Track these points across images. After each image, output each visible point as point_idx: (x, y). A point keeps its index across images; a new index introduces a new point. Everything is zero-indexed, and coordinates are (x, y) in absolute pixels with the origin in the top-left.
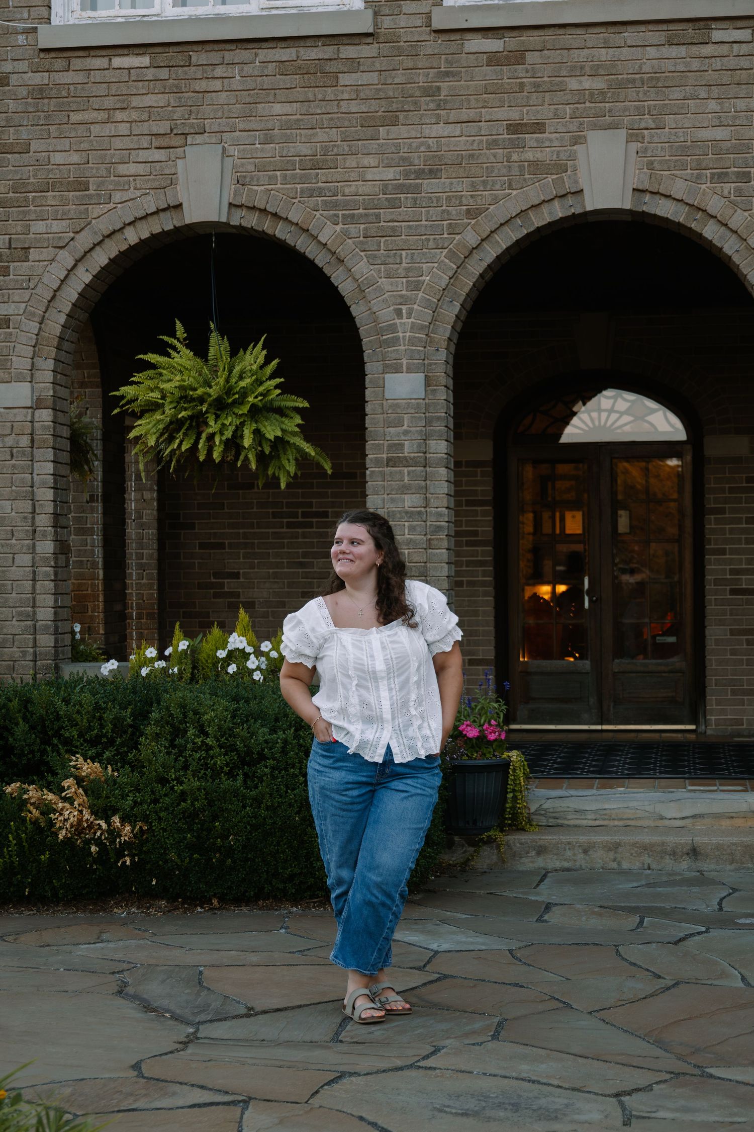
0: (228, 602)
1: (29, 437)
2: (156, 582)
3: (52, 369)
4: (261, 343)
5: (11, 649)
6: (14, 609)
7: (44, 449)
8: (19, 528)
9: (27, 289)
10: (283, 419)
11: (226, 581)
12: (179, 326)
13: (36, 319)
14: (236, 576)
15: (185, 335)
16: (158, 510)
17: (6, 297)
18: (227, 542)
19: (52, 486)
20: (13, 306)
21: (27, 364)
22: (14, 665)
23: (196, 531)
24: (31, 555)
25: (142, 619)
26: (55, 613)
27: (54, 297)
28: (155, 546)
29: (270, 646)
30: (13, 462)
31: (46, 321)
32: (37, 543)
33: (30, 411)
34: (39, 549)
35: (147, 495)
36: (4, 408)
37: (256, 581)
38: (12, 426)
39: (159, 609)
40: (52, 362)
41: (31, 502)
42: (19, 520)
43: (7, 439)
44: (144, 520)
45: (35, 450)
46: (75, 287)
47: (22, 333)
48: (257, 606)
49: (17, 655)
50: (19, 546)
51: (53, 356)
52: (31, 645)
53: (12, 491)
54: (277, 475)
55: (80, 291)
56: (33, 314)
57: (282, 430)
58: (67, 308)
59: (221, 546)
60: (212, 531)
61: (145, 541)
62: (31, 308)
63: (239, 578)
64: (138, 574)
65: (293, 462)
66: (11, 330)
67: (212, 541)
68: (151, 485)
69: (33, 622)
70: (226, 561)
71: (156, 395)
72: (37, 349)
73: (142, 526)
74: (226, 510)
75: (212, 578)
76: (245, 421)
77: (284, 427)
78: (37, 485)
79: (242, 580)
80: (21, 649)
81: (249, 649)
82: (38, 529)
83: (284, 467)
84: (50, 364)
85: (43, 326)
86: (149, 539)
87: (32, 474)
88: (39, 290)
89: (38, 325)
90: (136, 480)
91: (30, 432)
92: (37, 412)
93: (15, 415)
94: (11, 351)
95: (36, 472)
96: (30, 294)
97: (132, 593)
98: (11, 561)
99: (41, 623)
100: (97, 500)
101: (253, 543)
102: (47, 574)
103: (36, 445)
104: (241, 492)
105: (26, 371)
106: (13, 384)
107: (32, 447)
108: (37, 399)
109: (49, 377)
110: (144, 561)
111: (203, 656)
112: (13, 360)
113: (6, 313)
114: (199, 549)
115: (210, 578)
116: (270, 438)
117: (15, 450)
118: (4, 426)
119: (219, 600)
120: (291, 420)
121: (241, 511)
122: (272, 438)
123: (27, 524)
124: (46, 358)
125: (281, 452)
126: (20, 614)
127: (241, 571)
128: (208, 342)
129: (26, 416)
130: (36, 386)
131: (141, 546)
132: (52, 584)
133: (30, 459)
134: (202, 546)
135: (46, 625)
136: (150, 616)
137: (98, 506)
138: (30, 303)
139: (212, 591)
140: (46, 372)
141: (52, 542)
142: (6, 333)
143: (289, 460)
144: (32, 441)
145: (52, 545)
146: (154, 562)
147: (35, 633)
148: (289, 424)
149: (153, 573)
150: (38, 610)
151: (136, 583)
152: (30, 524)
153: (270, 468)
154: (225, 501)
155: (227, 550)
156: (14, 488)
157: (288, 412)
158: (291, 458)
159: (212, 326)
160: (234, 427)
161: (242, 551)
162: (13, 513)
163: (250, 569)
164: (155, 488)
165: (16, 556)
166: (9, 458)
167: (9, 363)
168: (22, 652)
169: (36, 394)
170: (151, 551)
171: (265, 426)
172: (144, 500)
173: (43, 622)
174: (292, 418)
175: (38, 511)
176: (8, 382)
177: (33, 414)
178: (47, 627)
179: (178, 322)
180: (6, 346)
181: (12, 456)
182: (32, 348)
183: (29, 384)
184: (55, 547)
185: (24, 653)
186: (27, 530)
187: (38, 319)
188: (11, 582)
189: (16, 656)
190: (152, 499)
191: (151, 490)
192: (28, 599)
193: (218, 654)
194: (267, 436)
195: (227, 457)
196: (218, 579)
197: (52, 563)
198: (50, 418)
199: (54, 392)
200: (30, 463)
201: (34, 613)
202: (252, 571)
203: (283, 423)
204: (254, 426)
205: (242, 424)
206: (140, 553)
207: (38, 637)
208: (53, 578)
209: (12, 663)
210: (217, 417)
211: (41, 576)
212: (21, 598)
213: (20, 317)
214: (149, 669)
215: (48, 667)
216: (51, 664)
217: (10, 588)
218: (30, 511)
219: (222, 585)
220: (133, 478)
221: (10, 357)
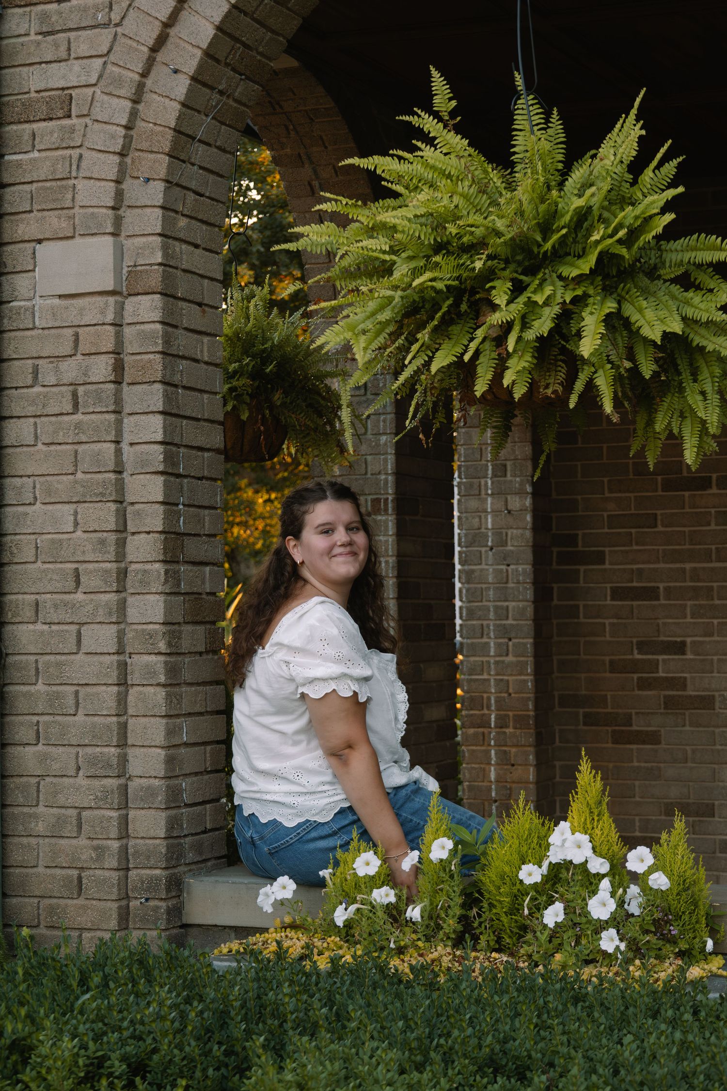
0: (665, 697)
1: (110, 359)
2: (531, 660)
3: (160, 202)
4: (634, 111)
5: (74, 842)
6: (80, 749)
7: (145, 386)
8: (91, 566)
9: (106, 25)
10: (690, 294)
11: (661, 657)
12: (438, 83)
13: (122, 92)
14: (679, 648)
15: (454, 103)
16: (535, 529)
17: (63, 48)
18: (661, 586)
19: (161, 468)
20: (76, 66)
21: (106, 194)
22: (80, 878)
23: (607, 566)
24: (114, 628)
25: (507, 727)
26: (170, 761)
27: (161, 41)
28: (530, 594)
29: (650, 860)
30: (79, 417)
31: (147, 97)
32: (130, 600)
33: (111, 300)
34: (133, 614)
35: (515, 503)
36: (60, 296)
37: (715, 658)
38: (77, 335)
39: (536, 708)
40: (160, 186)
41: (113, 507)
42: (89, 547)
43: (64, 365)
44: (510, 548)
45: (125, 388)
46: (208, 12)
47: (97, 126)
48: (717, 705)
49: (87, 855)
50: (90, 608)
51: (163, 173)
52: (114, 833)
53: (76, 482)
54: (676, 431)
55: (217, 19)
56: (118, 81)
57: (684, 319)
58: (191, 65)
59: (651, 594)
60: (635, 567)
61: (511, 585)
62: (116, 69)
63: (683, 653)
64: (497, 646)
65: (714, 399)
66: (74, 121)
67: (635, 584)
68: (522, 483)
69: (122, 781)
70: (660, 622)
71: (378, 244)
72: (128, 160)
73: (505, 559)
74: (660, 528)
75: (636, 652)
76: (586, 296)
77: (690, 312)
78: (129, 468)
79: (689, 656)
80: (95, 842)
81: (599, 865)
82: (134, 567)
83: (693, 411)
84: (156, 192)
85: (141, 107)
86: (518, 582)
87: (117, 442)
88: (129, 26)
89: (129, 104)
90: (494, 475)
91: (110, 347)
92: (131, 304)
93: (82, 310)
94: (74, 167)
95: (127, 438)
96: (111, 37)
97: (489, 680)
98: (73, 640)
99: (138, 781)
100: (386, 510)
101: (712, 588)
102: (150, 671)
103: (127, 379)
104: (687, 494)
105: (104, 211)
106: (78, 240)
107: (118, 382)
108: (129, 272)
109: (154, 220)
110: (510, 622)
111: (488, 878)
112: (79, 187)
113: (62, 84)
114: (613, 599)
115: (632, 654)
116: (652, 337)
117: (81, 390)
118: (59, 336)
119: (649, 693)
120: (709, 296)
121: (686, 529)
122: (657, 337)
123: (105, 558)
124: (148, 180)
125: (686, 375)
126: (93, 762)
127: (689, 640)
128: (512, 121)
129: (103, 313)
130: (128, 243)
131: (504, 594)
132: (161, 693)
133: (112, 408)
134: (618, 594)
135: (149, 788)
136: (520, 721)
137: (386, 522)
138: (112, 57)
139: (636, 676)
140: (148, 210)
141: (162, 598)
142: (63, 127)
143: (703, 393)
144: (119, 367)
145: (161, 605)
146: (527, 624)
147: (124, 805)
148: (702, 306)
149: (525, 644)
150: (131, 752)
151: (496, 663)
152: (112, 557)
153: (660, 416)
154: (659, 512)
155: (663, 602)
156: (80, 475)
157: (703, 278)
158: (708, 388)
159: (519, 80)
160: (557, 309)
161: (689, 603)
162: (79, 533)
163: (705, 636)
164: (529, 489)
165: (84, 629)
166: (69, 408)
167: (69, 196)
168: (96, 848)
169: (128, 262)
170: (521, 604)
171: (640, 311)
172: (509, 512)
173: (143, 781)
174: (711, 291)
175: (131, 528)
176: (67, 238)
177: (120, 309)
178: (150, 792)
179: (435, 73)
180: (64, 158)
181: (76, 405)
182: (117, 159)
183: (110, 239)
184: (169, 609)
185: (100, 851)
186: (106, 571)
187: (127, 91)
188: (73, 689)
189: (83, 857)
190: (523, 510)
191: (521, 493)
192: (108, 727)
193: (522, 875)
194: (646, 332)
195: (547, 387)
196: (646, 653)
197: (162, 646)
198: (157, 315)
199: (165, 255)
200: (112, 417)
201: (123, 760)
202: (707, 639)
203: (687, 303)
204: (611, 306)
205: (579, 301)
206: (502, 607)
207: (132, 814)
208: (162, 679)
209: (75, 873)
210: (518, 289)
211: (137, 675)
212: (94, 725)
213: (92, 89)
214: (353, 908)
215: (151, 885)
216: (158, 878)
217: (71, 701)
218: (113, 527)
219: (654, 666)
220: (490, 472)
221: (73, 181)
